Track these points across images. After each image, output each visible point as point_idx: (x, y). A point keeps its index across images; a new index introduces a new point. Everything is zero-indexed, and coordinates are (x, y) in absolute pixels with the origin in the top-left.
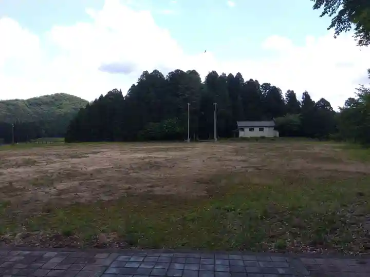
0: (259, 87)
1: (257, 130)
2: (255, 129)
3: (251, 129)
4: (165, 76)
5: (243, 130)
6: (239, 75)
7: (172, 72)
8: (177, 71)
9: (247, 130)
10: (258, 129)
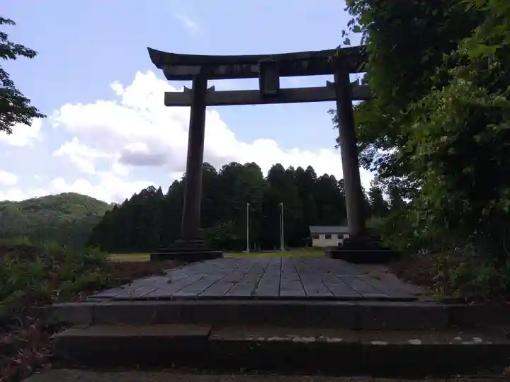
0: (336, 184)
1: (334, 237)
2: (333, 236)
3: (328, 237)
4: (218, 171)
5: (317, 237)
6: (310, 169)
7: (226, 166)
8: (233, 164)
9: (322, 237)
10: (336, 236)
